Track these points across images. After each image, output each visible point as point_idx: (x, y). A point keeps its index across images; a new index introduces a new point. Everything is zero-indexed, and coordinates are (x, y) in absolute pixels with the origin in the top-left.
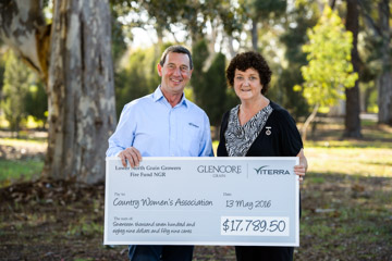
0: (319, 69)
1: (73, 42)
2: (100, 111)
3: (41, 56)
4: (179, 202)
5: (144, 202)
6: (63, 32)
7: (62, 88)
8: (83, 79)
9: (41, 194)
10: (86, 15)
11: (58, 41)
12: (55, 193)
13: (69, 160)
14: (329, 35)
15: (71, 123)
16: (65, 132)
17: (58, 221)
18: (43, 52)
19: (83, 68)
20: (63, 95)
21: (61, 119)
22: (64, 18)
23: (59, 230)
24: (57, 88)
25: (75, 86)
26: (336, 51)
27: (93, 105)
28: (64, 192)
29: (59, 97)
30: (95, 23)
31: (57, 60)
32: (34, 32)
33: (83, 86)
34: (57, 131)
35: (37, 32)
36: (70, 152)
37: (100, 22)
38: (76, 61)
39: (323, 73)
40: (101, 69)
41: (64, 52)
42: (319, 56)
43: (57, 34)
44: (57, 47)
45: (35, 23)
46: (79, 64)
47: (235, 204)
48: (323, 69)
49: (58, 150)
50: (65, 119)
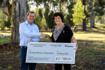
0: (76, 15)
1: (17, 9)
3: (9, 12)
4: (45, 53)
5: (37, 53)
6: (15, 6)
7: (15, 20)
8: (20, 18)
9: (10, 46)
10: (20, 2)
11: (13, 9)
12: (13, 46)
13: (17, 38)
14: (79, 6)
15: (17, 29)
16: (15, 31)
17: (14, 53)
18: (10, 11)
19: (20, 15)
20: (15, 22)
21: (15, 28)
22: (15, 3)
23: (15, 55)
24: (13, 20)
25: (18, 20)
26: (81, 10)
28: (15, 46)
29: (14, 22)
30: (22, 4)
31: (13, 13)
32: (7, 6)
33: (20, 20)
34: (13, 31)
35: (8, 7)
36: (17, 36)
37: (24, 4)
38: (18, 14)
39: (77, 15)
40: (24, 15)
41: (15, 11)
42: (77, 11)
43: (13, 7)
44: (13, 10)
45: (8, 4)
46: (19, 14)
47: (59, 54)
48: (78, 14)
49: (14, 36)
50: (16, 28)
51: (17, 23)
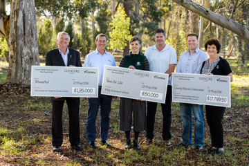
1: (20, 23)
2: (32, 53)
3: (5, 29)
6: (15, 18)
7: (15, 43)
8: (24, 39)
10: (26, 11)
11: (13, 23)
13: (19, 75)
15: (19, 59)
16: (17, 62)
18: (6, 27)
19: (25, 34)
20: (16, 46)
21: (15, 56)
22: (16, 12)
24: (13, 43)
25: (21, 42)
27: (29, 51)
28: (17, 89)
29: (14, 47)
30: (29, 14)
31: (13, 31)
32: (2, 18)
33: (24, 42)
34: (13, 62)
35: (4, 18)
36: (19, 71)
37: (32, 14)
40: (32, 35)
41: (16, 27)
43: (13, 20)
44: (13, 25)
45: (3, 15)
46: (23, 33)
49: (14, 70)
50: (17, 57)
51: (19, 49)
